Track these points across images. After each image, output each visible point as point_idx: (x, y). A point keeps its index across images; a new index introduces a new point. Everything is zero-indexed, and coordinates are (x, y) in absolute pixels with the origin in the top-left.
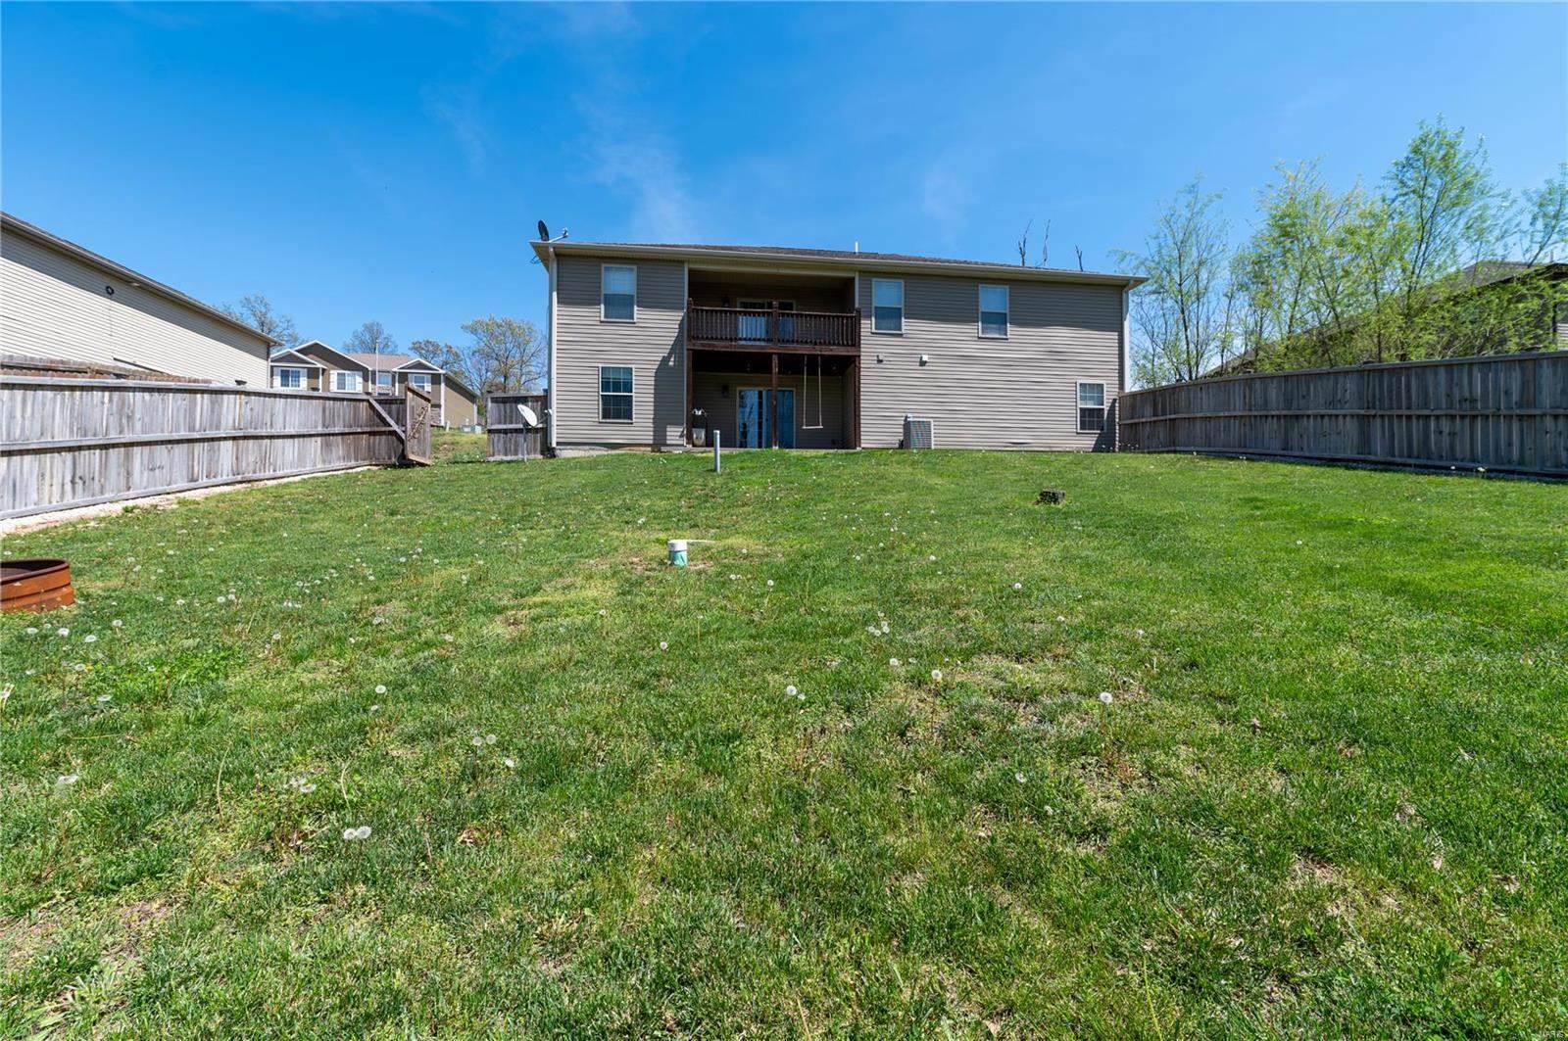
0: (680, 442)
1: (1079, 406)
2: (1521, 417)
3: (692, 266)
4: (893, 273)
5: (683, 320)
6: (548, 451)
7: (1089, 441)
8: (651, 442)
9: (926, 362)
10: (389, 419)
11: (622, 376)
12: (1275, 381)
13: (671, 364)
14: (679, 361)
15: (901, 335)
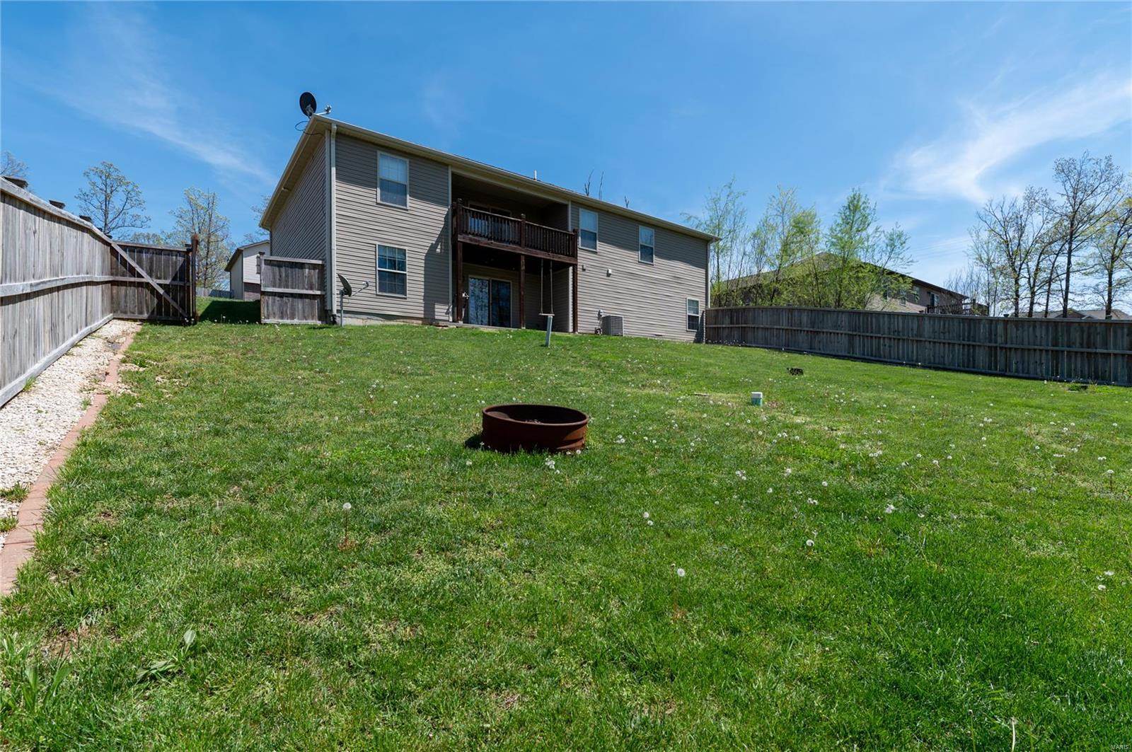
0: (447, 318)
1: (688, 314)
2: (917, 341)
3: (455, 171)
4: (591, 207)
5: (447, 215)
6: (327, 317)
7: (691, 337)
8: (422, 316)
9: (610, 274)
10: (138, 269)
11: (398, 257)
12: (806, 312)
13: (438, 250)
14: (445, 249)
15: (596, 253)
